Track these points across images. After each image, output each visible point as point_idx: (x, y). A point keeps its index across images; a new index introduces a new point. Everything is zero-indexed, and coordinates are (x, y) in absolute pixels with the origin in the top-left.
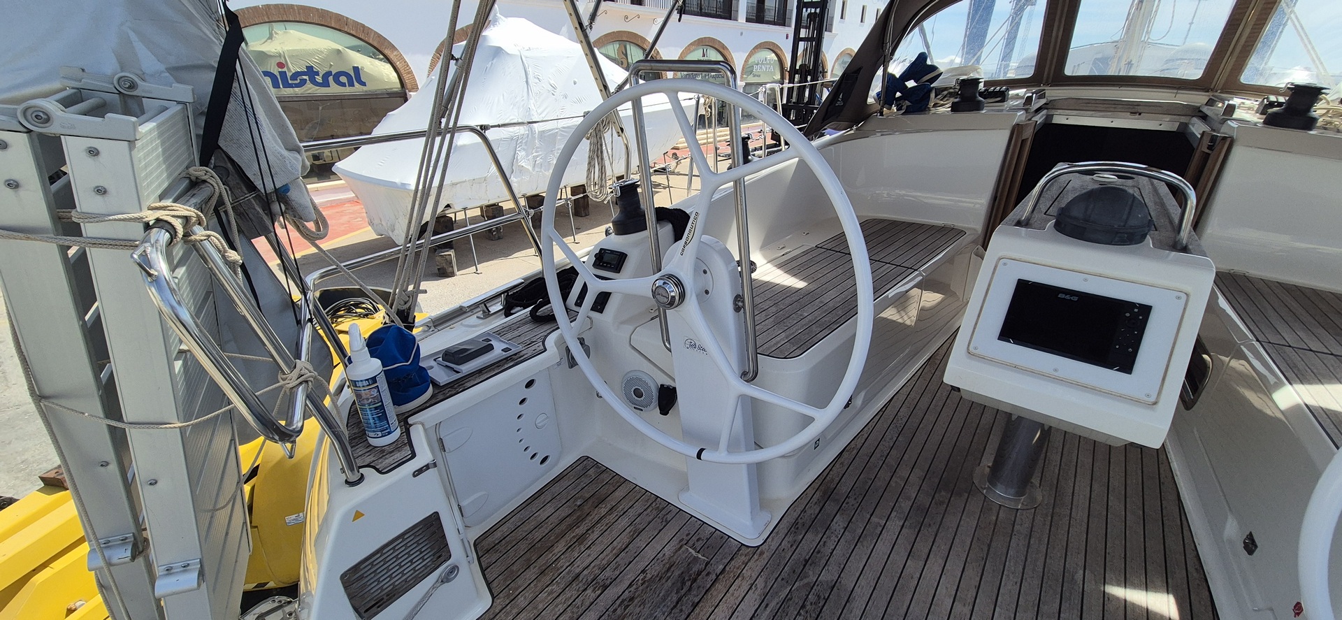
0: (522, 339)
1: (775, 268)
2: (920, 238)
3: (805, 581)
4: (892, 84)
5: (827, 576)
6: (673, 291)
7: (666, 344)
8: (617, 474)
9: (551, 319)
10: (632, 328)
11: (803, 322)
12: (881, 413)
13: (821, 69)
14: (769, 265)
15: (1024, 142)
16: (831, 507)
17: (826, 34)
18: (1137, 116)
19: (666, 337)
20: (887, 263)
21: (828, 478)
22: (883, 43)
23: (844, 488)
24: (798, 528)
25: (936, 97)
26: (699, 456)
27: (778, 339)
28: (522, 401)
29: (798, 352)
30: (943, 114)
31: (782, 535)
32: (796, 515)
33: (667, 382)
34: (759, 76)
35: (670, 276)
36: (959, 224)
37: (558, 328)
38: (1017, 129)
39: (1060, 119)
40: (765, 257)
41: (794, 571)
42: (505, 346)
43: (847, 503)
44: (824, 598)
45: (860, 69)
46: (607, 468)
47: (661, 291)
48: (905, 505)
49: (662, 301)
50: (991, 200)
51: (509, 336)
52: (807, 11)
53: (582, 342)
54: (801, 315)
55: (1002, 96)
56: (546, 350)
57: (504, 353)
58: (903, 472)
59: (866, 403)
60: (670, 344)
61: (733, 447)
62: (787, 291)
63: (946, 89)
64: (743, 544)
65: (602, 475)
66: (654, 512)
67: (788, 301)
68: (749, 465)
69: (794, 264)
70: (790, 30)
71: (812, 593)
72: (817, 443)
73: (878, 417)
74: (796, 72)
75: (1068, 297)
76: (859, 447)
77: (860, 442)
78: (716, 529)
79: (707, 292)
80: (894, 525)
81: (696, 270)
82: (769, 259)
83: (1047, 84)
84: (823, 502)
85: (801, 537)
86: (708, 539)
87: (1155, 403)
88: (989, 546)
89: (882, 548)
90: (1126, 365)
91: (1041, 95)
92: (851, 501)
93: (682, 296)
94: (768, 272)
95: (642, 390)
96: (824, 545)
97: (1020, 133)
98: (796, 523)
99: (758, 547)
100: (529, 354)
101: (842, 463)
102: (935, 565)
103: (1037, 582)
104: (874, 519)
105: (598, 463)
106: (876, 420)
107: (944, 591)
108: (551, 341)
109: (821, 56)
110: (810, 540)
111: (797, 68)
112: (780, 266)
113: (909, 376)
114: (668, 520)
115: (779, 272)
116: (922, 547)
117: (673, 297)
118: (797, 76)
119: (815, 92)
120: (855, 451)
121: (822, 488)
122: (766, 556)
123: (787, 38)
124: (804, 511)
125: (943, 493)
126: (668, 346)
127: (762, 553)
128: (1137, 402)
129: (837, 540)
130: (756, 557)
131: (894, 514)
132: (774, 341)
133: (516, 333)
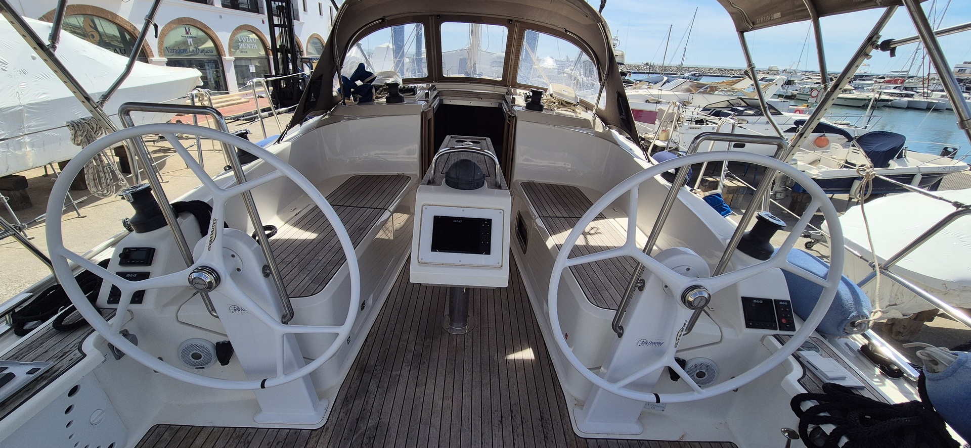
0: (51, 354)
1: (292, 227)
2: (385, 186)
3: (359, 432)
4: (347, 84)
5: (372, 423)
6: (209, 278)
7: (213, 313)
8: (193, 426)
9: (82, 324)
10: (176, 308)
11: (320, 264)
12: (386, 303)
13: (297, 49)
14: (287, 226)
15: (429, 121)
16: (366, 377)
17: (295, 22)
18: (480, 100)
19: (212, 309)
20: (368, 208)
21: (361, 359)
22: (333, 58)
23: (372, 362)
24: (348, 401)
25: (376, 91)
26: (263, 386)
27: (304, 282)
28: (68, 410)
29: (320, 288)
30: (381, 103)
31: (338, 411)
32: (345, 393)
33: (221, 339)
34: (246, 52)
35: (203, 268)
36: (407, 173)
37: (94, 330)
38: (424, 114)
39: (448, 102)
40: (282, 219)
41: (351, 430)
42: (29, 368)
43: (376, 370)
44: (373, 437)
45: (322, 76)
46: (181, 426)
47: (198, 281)
48: (409, 356)
49: (200, 288)
50: (420, 155)
51: (32, 355)
52: (275, 4)
53: (125, 334)
54: (318, 259)
55: (413, 91)
56: (85, 355)
57: (31, 376)
58: (405, 337)
59: (375, 301)
60: (216, 313)
61: (288, 368)
62: (305, 243)
63: (381, 86)
64: (312, 430)
65: (178, 434)
66: (236, 441)
67: (306, 251)
68: (304, 378)
69: (306, 221)
70: (265, 17)
71: (365, 438)
72: (349, 340)
73: (384, 307)
74: (278, 51)
75: (457, 221)
76: (376, 331)
77: (376, 327)
78: (290, 429)
79: (239, 270)
80: (405, 372)
81: (224, 256)
82: (286, 221)
83: (436, 81)
84: (361, 376)
85: (351, 406)
86: (285, 439)
87: (502, 266)
88: (455, 360)
89: (401, 388)
90: (488, 252)
91: (433, 88)
92: (378, 368)
93: (218, 279)
94: (286, 231)
95: (200, 353)
96: (367, 404)
97: (426, 116)
98: (346, 398)
99: (324, 426)
100: (65, 366)
101: (368, 345)
102: (430, 383)
103: (479, 369)
104: (394, 373)
105: (170, 425)
106: (383, 309)
107: (437, 397)
108: (89, 346)
109: (295, 38)
110: (358, 404)
111: (278, 47)
112: (295, 225)
113: (398, 274)
114: (250, 440)
115: (296, 230)
116: (422, 378)
117: (210, 283)
118: (279, 54)
119: (297, 66)
120: (375, 334)
121: (359, 367)
122: (330, 430)
123: (263, 23)
124: (350, 387)
125: (428, 340)
126: (215, 314)
127: (327, 429)
128: (494, 267)
129: (374, 397)
130: (323, 434)
131: (404, 364)
132: (300, 286)
133: (40, 350)
